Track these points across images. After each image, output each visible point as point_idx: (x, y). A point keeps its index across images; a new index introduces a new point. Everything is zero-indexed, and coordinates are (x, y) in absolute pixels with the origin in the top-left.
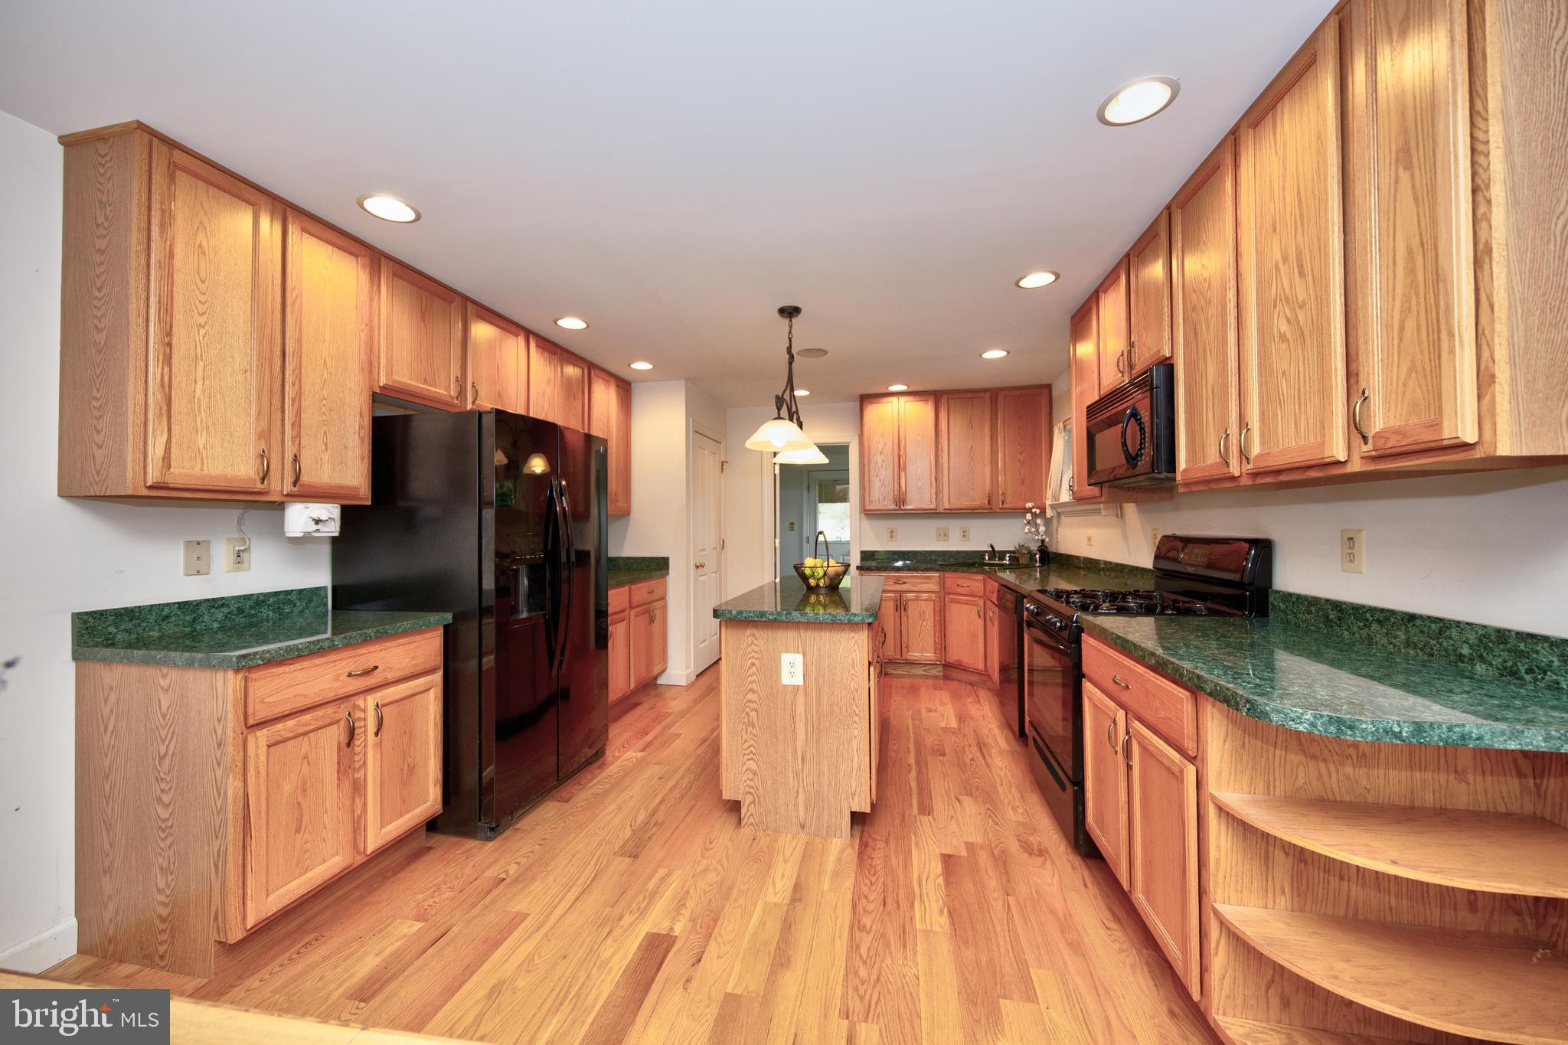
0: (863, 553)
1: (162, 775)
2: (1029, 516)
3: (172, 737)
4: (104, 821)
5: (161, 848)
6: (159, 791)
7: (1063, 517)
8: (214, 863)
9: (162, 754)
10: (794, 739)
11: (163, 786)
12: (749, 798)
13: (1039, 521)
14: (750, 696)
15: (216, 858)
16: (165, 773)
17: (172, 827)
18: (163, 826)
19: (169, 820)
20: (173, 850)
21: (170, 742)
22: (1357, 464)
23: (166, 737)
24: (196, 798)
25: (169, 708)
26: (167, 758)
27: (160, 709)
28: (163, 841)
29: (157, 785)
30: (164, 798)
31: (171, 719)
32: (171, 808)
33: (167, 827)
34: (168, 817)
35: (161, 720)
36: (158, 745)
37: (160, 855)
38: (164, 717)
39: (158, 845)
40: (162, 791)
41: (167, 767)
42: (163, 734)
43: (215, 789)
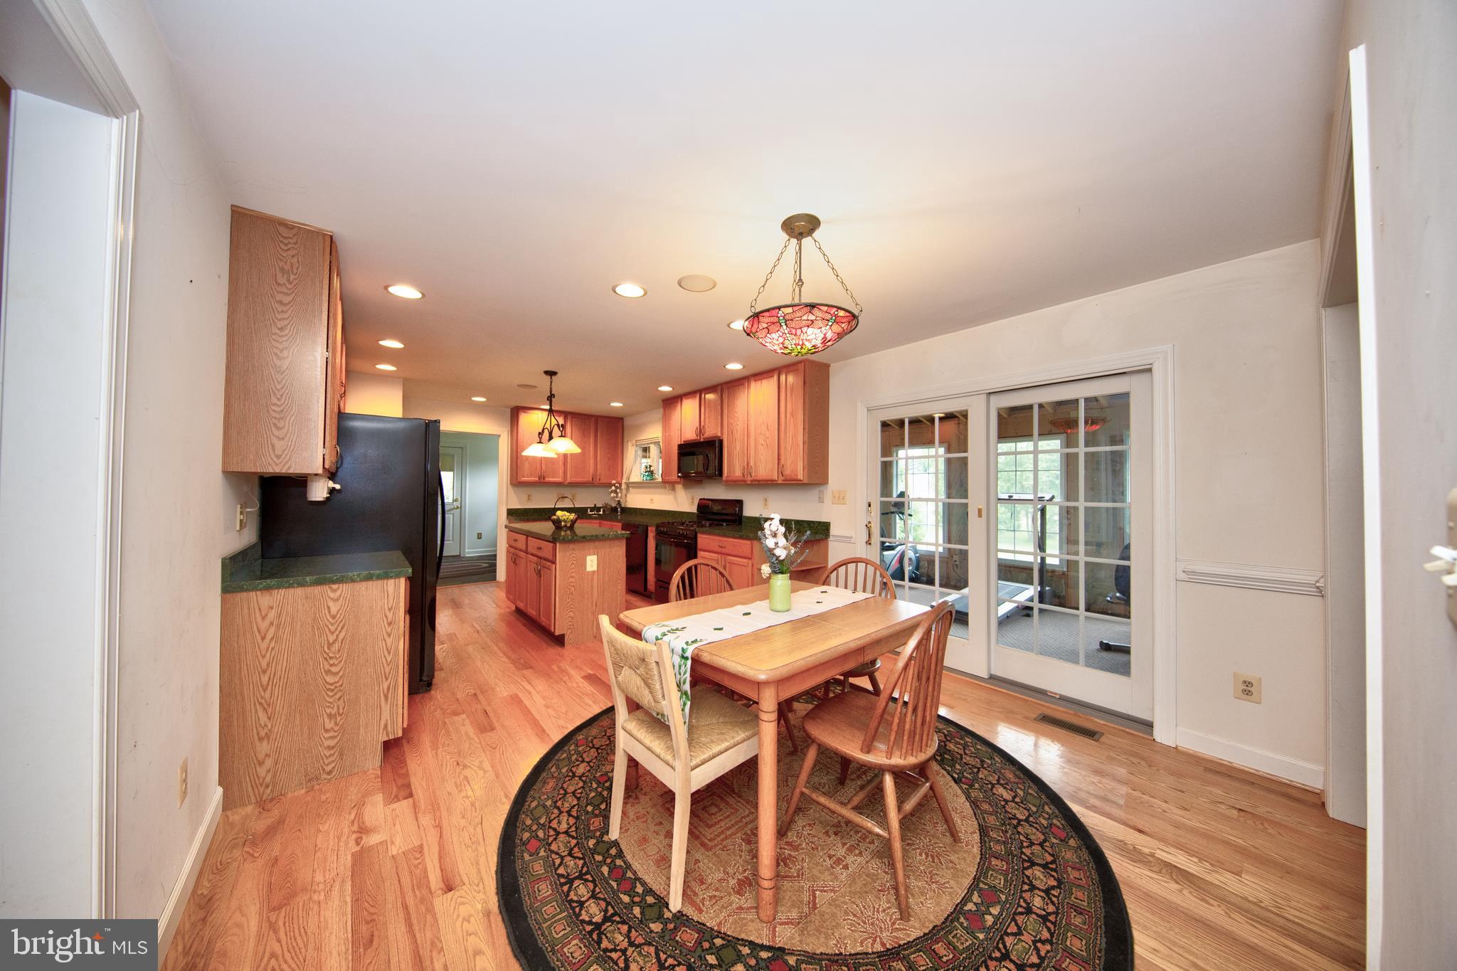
0: (508, 510)
1: (331, 655)
2: (613, 488)
3: (342, 628)
4: (261, 704)
5: (329, 702)
6: (327, 667)
7: (631, 489)
8: (384, 695)
9: (331, 642)
10: (592, 597)
11: (331, 662)
12: (570, 631)
13: (618, 491)
14: (571, 580)
15: (386, 692)
16: (334, 653)
17: (341, 686)
18: (333, 687)
19: (338, 682)
20: (342, 700)
21: (340, 632)
22: (780, 482)
23: (336, 629)
24: (367, 661)
25: (340, 610)
26: (337, 643)
27: (330, 612)
28: (331, 697)
29: (325, 663)
30: (334, 669)
31: (342, 617)
32: (341, 674)
33: (336, 687)
34: (337, 680)
35: (331, 620)
36: (327, 637)
37: (329, 707)
38: (334, 617)
39: (327, 701)
40: (331, 665)
41: (337, 648)
42: (332, 628)
43: (385, 651)
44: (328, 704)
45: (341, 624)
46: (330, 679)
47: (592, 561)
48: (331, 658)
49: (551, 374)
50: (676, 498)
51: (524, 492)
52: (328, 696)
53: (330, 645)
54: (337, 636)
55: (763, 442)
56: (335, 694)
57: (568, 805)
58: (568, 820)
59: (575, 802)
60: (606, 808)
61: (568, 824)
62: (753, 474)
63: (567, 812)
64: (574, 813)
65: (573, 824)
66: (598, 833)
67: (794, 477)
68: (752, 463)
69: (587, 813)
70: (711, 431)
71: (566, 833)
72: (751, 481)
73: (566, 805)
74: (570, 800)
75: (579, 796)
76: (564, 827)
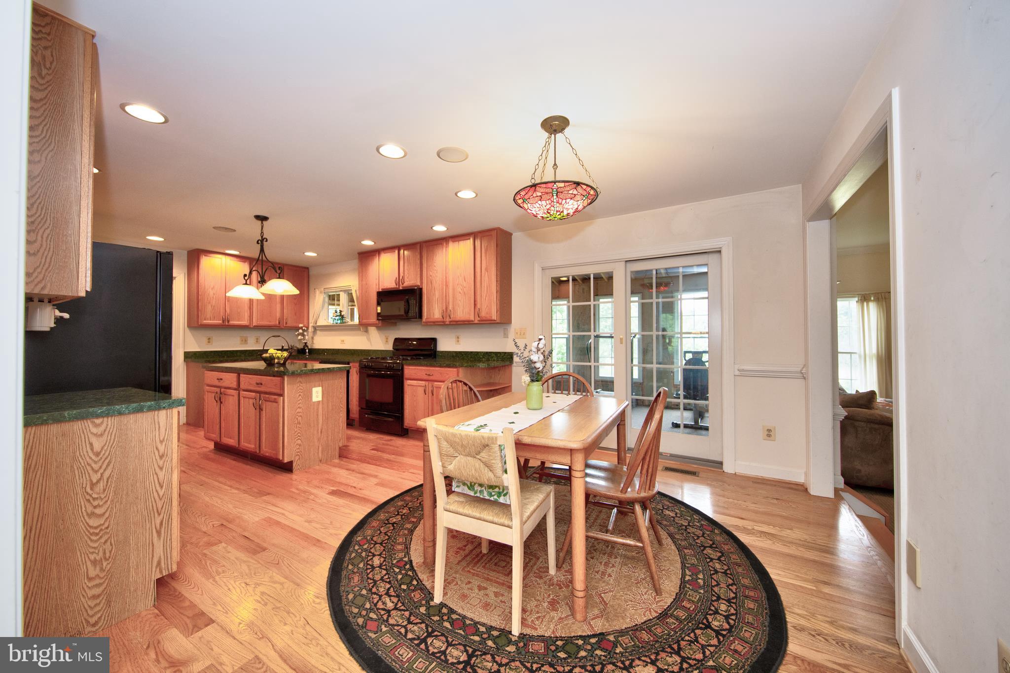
1: (95, 496)
2: (301, 331)
3: (108, 466)
5: (93, 548)
6: (90, 509)
7: (318, 332)
8: (157, 531)
9: (94, 481)
10: (318, 425)
11: (95, 503)
13: (305, 333)
14: (299, 410)
15: (158, 528)
16: (98, 494)
17: (107, 528)
18: (97, 531)
19: (104, 524)
20: (109, 543)
21: (105, 470)
22: (476, 322)
23: (101, 467)
24: (137, 498)
25: (104, 445)
26: (101, 482)
27: (92, 449)
28: (96, 541)
29: (88, 505)
30: (98, 511)
31: (107, 454)
32: (107, 515)
33: (101, 530)
34: (102, 523)
35: (93, 457)
36: (90, 476)
37: (92, 553)
38: (97, 454)
39: (89, 546)
40: (95, 507)
41: (102, 487)
42: (96, 467)
43: (157, 485)
44: (92, 550)
45: (107, 461)
46: (94, 522)
47: (317, 392)
48: (94, 499)
49: (262, 219)
50: (369, 339)
51: (204, 335)
52: (92, 540)
53: (93, 485)
54: (102, 474)
55: (460, 291)
56: (101, 537)
57: (383, 590)
58: (390, 600)
59: (388, 586)
60: (418, 583)
61: (393, 602)
62: (452, 316)
63: (386, 594)
64: (393, 594)
65: (398, 601)
66: (424, 602)
67: (489, 318)
68: (451, 307)
69: (404, 590)
70: (410, 281)
71: (396, 608)
72: (450, 322)
73: (381, 590)
74: (382, 585)
75: (388, 580)
76: (390, 605)
